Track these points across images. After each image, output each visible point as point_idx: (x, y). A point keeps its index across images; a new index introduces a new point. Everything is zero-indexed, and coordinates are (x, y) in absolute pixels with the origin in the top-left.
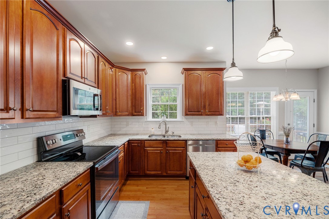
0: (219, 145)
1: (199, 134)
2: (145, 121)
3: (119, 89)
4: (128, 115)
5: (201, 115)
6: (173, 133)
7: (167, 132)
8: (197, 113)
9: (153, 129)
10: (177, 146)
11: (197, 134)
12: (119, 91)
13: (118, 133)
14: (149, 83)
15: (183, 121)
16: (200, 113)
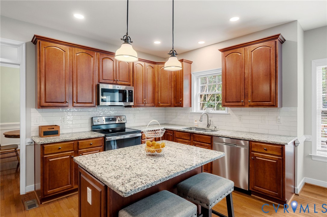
0: (253, 148)
1: (249, 132)
2: (191, 113)
3: (161, 83)
4: (170, 106)
5: (243, 106)
6: (215, 127)
7: (208, 125)
8: (237, 104)
9: (196, 121)
10: (203, 141)
11: (248, 132)
12: (161, 84)
13: (170, 123)
14: (194, 72)
15: (229, 114)
16: (240, 104)
